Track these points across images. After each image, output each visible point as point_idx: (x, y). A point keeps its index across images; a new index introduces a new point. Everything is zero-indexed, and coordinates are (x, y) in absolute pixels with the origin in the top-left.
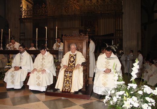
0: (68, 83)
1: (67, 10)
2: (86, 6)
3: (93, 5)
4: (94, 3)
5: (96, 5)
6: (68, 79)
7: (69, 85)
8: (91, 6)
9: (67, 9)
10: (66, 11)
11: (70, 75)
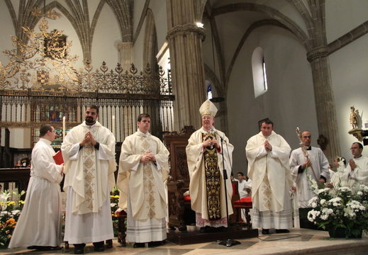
0: (213, 199)
1: (43, 79)
2: (94, 76)
3: (108, 76)
4: (112, 71)
5: (116, 76)
6: (213, 191)
7: (216, 202)
8: (104, 77)
9: (43, 76)
10: (42, 81)
11: (217, 183)
